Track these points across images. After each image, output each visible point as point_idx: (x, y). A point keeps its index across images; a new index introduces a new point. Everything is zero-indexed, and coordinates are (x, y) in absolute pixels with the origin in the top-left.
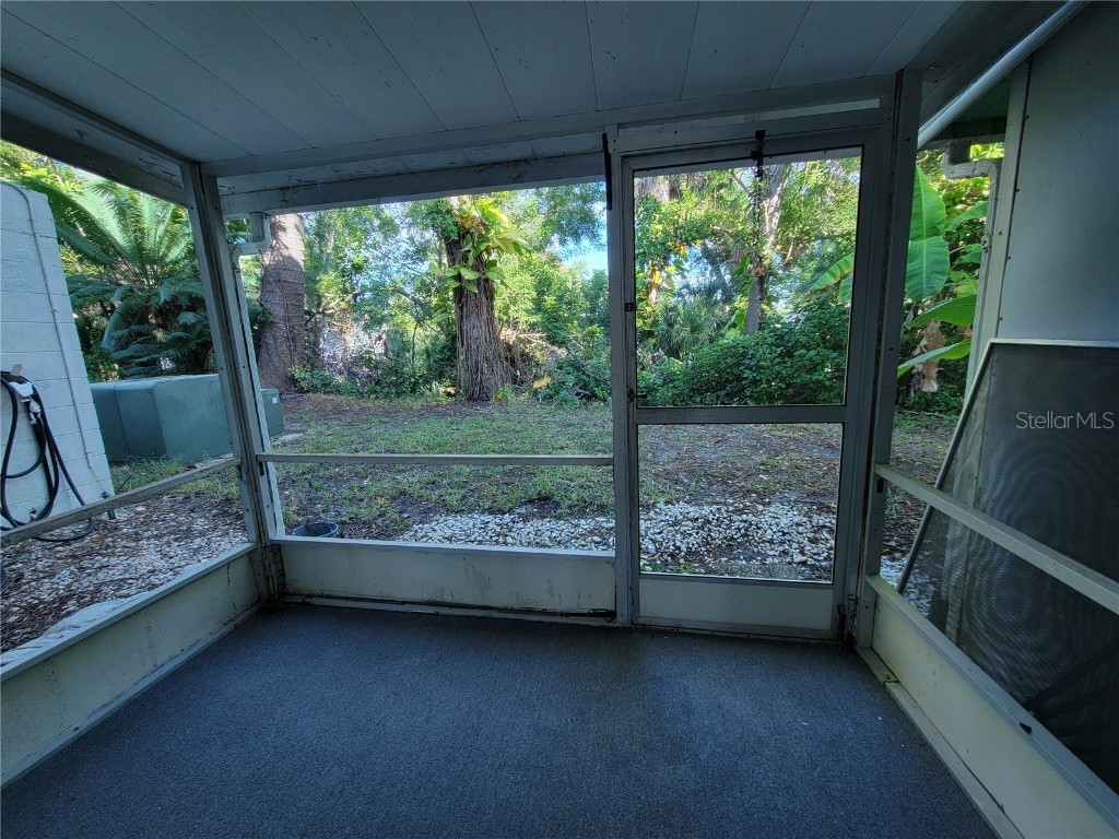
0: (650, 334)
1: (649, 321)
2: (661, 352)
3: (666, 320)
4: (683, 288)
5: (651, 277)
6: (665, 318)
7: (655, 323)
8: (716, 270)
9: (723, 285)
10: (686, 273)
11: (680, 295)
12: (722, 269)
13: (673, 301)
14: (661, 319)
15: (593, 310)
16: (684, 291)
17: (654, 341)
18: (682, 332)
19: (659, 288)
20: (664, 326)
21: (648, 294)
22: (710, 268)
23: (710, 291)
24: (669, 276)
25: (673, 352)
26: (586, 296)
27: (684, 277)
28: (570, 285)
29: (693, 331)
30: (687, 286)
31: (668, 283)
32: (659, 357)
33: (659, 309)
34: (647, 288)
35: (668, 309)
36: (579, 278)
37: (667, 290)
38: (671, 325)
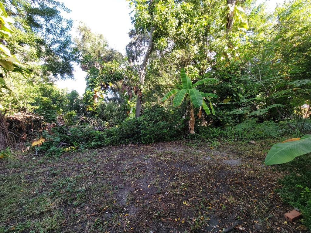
0: (96, 113)
1: (95, 108)
2: (100, 119)
3: (101, 108)
4: (106, 98)
5: (95, 93)
6: (101, 107)
7: (97, 109)
8: (115, 94)
9: (118, 99)
10: (107, 94)
11: (105, 100)
12: (117, 93)
13: (103, 102)
14: (99, 108)
15: (71, 103)
16: (106, 99)
17: (97, 115)
18: (107, 112)
19: (98, 97)
20: (101, 110)
21: (94, 99)
22: (113, 93)
23: (115, 99)
24: (101, 94)
25: (104, 119)
26: (68, 98)
27: (107, 95)
28: (61, 94)
29: (111, 112)
30: (107, 98)
31: (101, 96)
32: (99, 121)
33: (98, 104)
34: (94, 97)
35: (102, 104)
36: (66, 92)
37: (101, 98)
38: (103, 110)
